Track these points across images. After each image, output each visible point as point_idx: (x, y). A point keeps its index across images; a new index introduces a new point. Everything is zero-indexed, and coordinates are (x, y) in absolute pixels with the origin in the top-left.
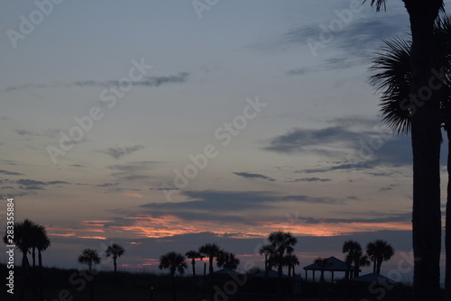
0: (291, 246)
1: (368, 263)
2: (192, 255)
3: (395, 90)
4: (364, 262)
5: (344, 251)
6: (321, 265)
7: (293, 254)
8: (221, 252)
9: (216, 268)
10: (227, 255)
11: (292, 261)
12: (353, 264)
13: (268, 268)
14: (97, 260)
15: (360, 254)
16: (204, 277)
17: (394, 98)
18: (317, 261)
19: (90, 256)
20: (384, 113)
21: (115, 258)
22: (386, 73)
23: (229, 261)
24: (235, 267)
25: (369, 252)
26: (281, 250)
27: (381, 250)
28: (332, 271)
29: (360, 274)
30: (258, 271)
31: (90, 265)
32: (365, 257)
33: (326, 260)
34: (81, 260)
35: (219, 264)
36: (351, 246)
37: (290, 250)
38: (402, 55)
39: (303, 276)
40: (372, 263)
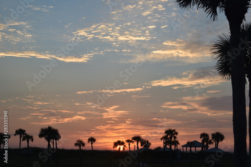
0: (175, 136)
1: (212, 143)
2: (128, 141)
3: (223, 59)
4: (210, 142)
5: (201, 138)
6: (190, 144)
7: (176, 139)
8: (142, 139)
9: (140, 147)
10: (145, 141)
11: (176, 143)
12: (205, 144)
13: (165, 147)
14: (84, 145)
15: (209, 139)
17: (223, 63)
18: (188, 143)
19: (80, 143)
20: (219, 70)
21: (92, 143)
22: (219, 51)
23: (146, 143)
24: (149, 146)
25: (213, 138)
26: (171, 138)
27: (219, 137)
28: (195, 147)
29: (209, 148)
30: (159, 148)
31: (80, 147)
32: (211, 140)
33: (192, 142)
34: (76, 145)
35: (141, 145)
36: (204, 136)
37: (175, 138)
38: (226, 43)
39: (182, 150)
40: (214, 143)
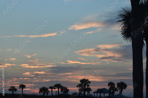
0: (88, 84)
1: (118, 90)
2: (51, 88)
3: (126, 26)
4: (116, 90)
5: (108, 86)
7: (89, 87)
8: (62, 87)
9: (60, 93)
10: (64, 88)
11: (89, 90)
12: (112, 91)
13: (80, 93)
14: (16, 90)
15: (115, 87)
16: (56, 96)
17: (126, 29)
18: (99, 90)
19: (13, 89)
20: (122, 35)
21: (22, 89)
22: (123, 20)
23: (65, 90)
24: (68, 92)
25: (118, 86)
26: (85, 86)
27: (122, 86)
28: (104, 93)
29: (115, 94)
30: (76, 94)
31: (13, 92)
32: (116, 88)
33: (102, 89)
34: (10, 90)
35: (62, 91)
36: (111, 84)
37: (88, 86)
38: (128, 13)
39: (93, 95)
40: (119, 90)
